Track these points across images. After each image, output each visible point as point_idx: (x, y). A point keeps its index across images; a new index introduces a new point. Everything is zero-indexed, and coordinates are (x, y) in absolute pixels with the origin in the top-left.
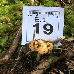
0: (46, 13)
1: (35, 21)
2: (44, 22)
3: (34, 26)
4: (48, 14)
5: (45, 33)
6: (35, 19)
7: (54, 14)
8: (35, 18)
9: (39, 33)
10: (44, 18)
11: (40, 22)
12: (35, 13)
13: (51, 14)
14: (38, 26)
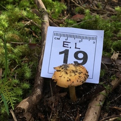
0: (79, 37)
1: (63, 46)
2: (76, 48)
3: (61, 53)
4: (82, 38)
6: (64, 44)
7: (89, 38)
8: (64, 42)
10: (76, 44)
11: (70, 48)
12: (64, 36)
13: (86, 38)
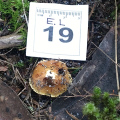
5: (61, 40)
9: (52, 41)
14: (50, 30)
